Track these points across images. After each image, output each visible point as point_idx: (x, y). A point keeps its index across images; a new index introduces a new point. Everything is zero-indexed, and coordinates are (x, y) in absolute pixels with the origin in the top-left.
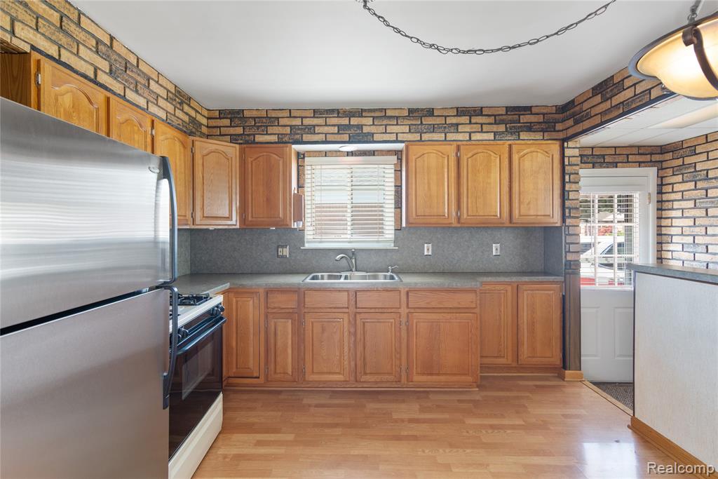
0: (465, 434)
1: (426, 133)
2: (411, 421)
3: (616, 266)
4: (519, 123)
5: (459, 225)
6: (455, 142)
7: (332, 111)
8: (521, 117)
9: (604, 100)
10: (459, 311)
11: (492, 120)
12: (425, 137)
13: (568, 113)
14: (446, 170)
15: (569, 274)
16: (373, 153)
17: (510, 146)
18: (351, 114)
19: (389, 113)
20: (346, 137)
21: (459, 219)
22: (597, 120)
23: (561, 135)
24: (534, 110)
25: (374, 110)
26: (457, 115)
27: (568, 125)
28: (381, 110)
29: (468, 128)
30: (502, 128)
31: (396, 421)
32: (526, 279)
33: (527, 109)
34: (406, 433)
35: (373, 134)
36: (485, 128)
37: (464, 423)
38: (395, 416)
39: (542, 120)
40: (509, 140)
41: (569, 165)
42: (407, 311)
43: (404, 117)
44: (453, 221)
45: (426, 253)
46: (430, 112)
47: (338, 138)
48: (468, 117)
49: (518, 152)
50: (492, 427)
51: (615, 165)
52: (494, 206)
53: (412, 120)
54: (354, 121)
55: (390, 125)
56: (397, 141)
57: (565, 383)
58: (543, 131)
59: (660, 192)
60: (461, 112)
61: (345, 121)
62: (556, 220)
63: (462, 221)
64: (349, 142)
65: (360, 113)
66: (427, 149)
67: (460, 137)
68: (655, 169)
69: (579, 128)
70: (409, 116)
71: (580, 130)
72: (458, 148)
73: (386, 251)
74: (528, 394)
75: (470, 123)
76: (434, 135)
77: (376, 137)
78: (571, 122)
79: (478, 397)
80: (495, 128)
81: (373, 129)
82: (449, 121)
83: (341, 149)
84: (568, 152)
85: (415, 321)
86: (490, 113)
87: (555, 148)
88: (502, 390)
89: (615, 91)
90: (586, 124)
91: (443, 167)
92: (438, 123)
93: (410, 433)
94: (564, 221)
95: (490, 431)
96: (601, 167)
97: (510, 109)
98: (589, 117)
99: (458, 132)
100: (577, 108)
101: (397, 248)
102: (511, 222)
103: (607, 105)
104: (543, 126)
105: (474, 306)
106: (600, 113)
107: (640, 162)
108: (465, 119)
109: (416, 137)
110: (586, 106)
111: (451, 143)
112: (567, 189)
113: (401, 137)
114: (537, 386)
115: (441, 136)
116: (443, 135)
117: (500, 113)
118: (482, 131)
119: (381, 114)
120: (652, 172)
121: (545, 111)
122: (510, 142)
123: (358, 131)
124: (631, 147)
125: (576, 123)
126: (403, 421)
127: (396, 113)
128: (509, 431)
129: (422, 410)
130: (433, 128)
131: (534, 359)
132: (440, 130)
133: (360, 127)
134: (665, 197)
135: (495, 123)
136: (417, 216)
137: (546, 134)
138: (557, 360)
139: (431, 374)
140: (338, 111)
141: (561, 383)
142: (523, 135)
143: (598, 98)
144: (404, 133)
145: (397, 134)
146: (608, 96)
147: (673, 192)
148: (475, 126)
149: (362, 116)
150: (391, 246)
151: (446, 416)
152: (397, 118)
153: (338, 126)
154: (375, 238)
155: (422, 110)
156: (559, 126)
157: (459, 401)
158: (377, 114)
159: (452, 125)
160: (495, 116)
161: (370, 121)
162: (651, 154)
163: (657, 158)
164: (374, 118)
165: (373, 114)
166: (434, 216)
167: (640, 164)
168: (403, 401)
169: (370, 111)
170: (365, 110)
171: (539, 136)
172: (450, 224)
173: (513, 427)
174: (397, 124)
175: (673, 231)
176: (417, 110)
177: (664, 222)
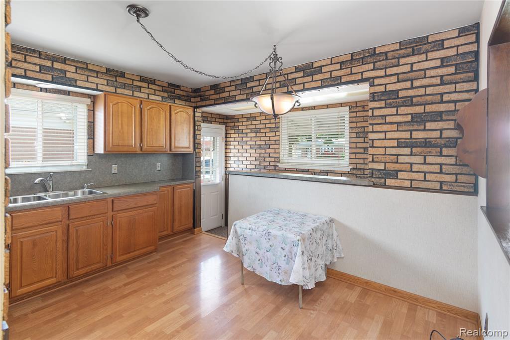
0: (162, 276)
1: (119, 88)
2: (125, 285)
3: (211, 172)
4: (175, 94)
5: (141, 152)
6: (139, 98)
7: (34, 51)
8: (176, 90)
9: (216, 94)
10: (147, 207)
11: (160, 88)
12: (119, 91)
13: (197, 94)
14: (134, 116)
15: (197, 178)
16: (68, 93)
17: (170, 106)
18: (54, 59)
19: (90, 67)
20: (49, 78)
21: (141, 148)
22: (213, 102)
23: (193, 105)
24: (182, 88)
25: (78, 62)
26: (140, 81)
27: (197, 100)
28: (83, 63)
29: (147, 91)
30: (166, 95)
31: (115, 289)
32: (178, 183)
33: (178, 87)
34: (127, 292)
35: (76, 80)
36: (157, 93)
37: (158, 272)
38: (113, 287)
39: (185, 95)
40: (169, 103)
41: (197, 121)
42: (112, 213)
43: (103, 73)
44: (138, 149)
45: (113, 172)
46: (122, 75)
47: (40, 76)
48: (147, 84)
49: (174, 111)
50: (174, 267)
51: (211, 122)
52: (161, 141)
53: (110, 77)
54: (57, 65)
55: (91, 76)
56: (97, 90)
57: (195, 236)
58: (186, 101)
59: (226, 137)
60: (143, 79)
61: (49, 64)
62: (191, 150)
63: (143, 150)
64: (52, 82)
65: (64, 61)
66: (121, 100)
67: (142, 95)
68: (225, 126)
69: (203, 103)
70: (106, 73)
71: (204, 104)
72: (141, 103)
73: (81, 172)
74: (182, 246)
75: (148, 88)
76: (125, 90)
77: (79, 83)
78: (199, 99)
79: (158, 257)
80: (162, 94)
81: (76, 76)
82: (136, 83)
83: (37, 85)
84: (197, 114)
85: (118, 219)
86: (159, 84)
87: (190, 111)
88: (168, 249)
89: (221, 91)
90: (207, 103)
91: (132, 113)
92: (128, 83)
93: (130, 291)
94: (194, 150)
95: (174, 269)
96: (206, 123)
97: (171, 85)
98: (208, 99)
99: (141, 92)
100: (203, 93)
101: (91, 169)
102: (170, 151)
103: (217, 96)
104: (186, 98)
105: (156, 202)
106: (214, 99)
107: (220, 122)
108: (145, 85)
109: (113, 89)
110: (207, 93)
111: (137, 98)
112: (196, 133)
113: (100, 87)
114: (184, 241)
115: (130, 93)
116: (131, 92)
117: (165, 86)
118: (155, 95)
119: (84, 66)
120: (223, 127)
121: (186, 90)
122: (170, 104)
123: (62, 75)
124: (217, 114)
125: (202, 100)
126: (120, 287)
127: (97, 69)
128: (182, 266)
129: (128, 276)
130: (124, 86)
131: (181, 228)
132: (129, 88)
133: (65, 72)
134: (228, 139)
135: (162, 91)
136: (113, 146)
137: (187, 102)
138: (191, 225)
139: (129, 253)
140: (40, 53)
141: (193, 236)
142: (177, 101)
143: (213, 92)
144: (103, 85)
145: (97, 84)
146: (218, 92)
147: (231, 137)
148: (151, 90)
149: (65, 63)
150: (84, 168)
151: (146, 273)
152: (97, 72)
153: (41, 66)
154: (69, 163)
155: (117, 71)
156: (193, 100)
157: (149, 263)
158: (79, 65)
159: (137, 86)
160: (162, 87)
161: (73, 69)
162: (223, 119)
163: (225, 121)
164: (77, 68)
165: (76, 64)
166: (125, 146)
167: (220, 123)
168: (112, 278)
169: (73, 61)
170: (69, 60)
171: (184, 103)
172: (136, 151)
173: (184, 263)
174: (97, 77)
175: (231, 155)
176: (113, 70)
177: (228, 151)
